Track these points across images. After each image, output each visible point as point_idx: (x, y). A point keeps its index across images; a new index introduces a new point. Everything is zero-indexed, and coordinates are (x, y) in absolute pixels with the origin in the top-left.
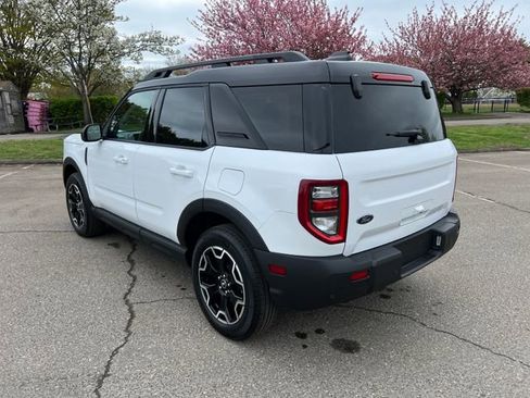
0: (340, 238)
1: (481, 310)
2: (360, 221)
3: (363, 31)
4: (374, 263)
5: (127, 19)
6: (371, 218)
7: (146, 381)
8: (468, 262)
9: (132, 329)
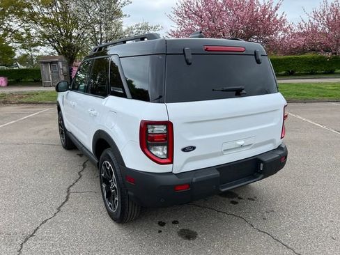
0: (168, 161)
1: (302, 219)
2: (184, 150)
3: (284, 16)
4: (194, 180)
5: (129, 16)
6: (193, 148)
7: (52, 242)
8: (311, 183)
9: (62, 209)
